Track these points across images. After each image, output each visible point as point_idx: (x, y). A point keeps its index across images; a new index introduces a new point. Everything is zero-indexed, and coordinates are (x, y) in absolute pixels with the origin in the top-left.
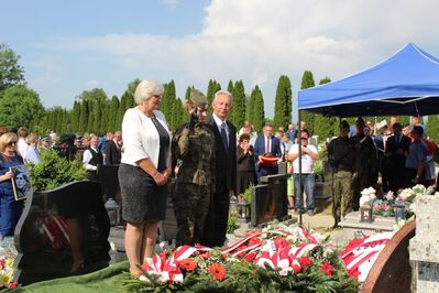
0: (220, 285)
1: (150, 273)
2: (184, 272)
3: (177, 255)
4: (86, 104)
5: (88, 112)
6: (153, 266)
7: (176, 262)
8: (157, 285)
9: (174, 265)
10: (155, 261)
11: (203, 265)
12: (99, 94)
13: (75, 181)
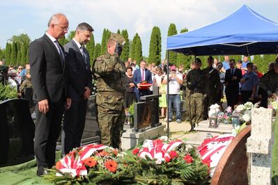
0: (114, 176)
1: (63, 171)
2: (88, 168)
3: (82, 155)
4: (15, 45)
5: (17, 51)
6: (65, 165)
7: (81, 162)
8: (68, 179)
9: (81, 165)
10: (67, 161)
11: (100, 162)
12: (24, 38)
13: (9, 100)
